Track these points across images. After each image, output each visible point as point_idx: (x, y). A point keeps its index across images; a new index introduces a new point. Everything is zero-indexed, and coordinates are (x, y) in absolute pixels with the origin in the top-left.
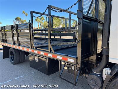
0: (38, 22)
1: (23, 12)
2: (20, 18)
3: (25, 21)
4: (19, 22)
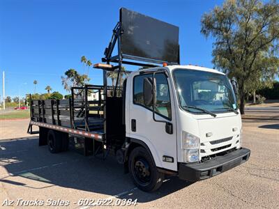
2: (76, 72)
3: (86, 76)
4: (73, 80)
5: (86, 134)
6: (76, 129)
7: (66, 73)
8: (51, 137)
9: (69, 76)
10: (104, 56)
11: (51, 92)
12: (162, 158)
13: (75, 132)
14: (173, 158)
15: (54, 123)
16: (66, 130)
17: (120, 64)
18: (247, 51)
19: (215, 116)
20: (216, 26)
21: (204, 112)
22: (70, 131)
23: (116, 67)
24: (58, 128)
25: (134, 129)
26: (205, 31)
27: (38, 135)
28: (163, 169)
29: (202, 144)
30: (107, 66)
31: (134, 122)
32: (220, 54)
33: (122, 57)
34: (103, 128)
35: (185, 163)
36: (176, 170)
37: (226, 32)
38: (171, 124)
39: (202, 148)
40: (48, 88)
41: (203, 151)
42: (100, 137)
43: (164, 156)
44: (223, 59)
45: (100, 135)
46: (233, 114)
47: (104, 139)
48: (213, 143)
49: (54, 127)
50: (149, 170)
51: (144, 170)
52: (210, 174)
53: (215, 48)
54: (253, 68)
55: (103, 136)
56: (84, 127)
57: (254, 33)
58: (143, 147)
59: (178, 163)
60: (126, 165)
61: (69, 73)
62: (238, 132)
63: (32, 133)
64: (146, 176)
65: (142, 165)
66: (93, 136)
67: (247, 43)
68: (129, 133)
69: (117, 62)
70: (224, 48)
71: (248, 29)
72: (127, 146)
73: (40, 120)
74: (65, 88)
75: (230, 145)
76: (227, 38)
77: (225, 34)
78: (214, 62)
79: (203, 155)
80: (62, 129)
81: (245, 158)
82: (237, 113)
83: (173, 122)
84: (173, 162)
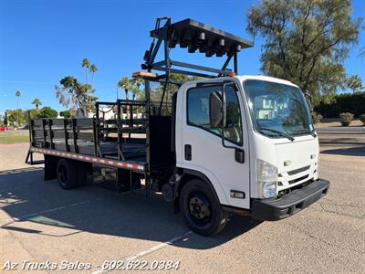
0: (126, 91)
1: (85, 63)
2: (75, 80)
3: (90, 87)
4: (71, 91)
5: (120, 164)
6: (103, 157)
7: (62, 82)
8: (63, 168)
9: (66, 86)
10: (144, 62)
11: (40, 107)
12: (228, 194)
13: (102, 161)
14: (244, 193)
15: (68, 149)
16: (88, 159)
17: (168, 73)
18: (305, 56)
19: (292, 140)
20: (266, 23)
21: (280, 135)
22: (95, 160)
23: (162, 77)
24: (75, 156)
25: (188, 156)
26: (251, 29)
27: (43, 166)
28: (230, 206)
29: (280, 175)
30: (149, 74)
31: (188, 148)
32: (271, 60)
33: (171, 64)
34: (145, 156)
35: (260, 199)
36: (248, 208)
37: (279, 31)
38: (243, 151)
39: (279, 179)
40: (36, 102)
41: (280, 184)
42: (141, 168)
43: (232, 191)
44: (275, 66)
45: (141, 165)
46: (310, 137)
47: (146, 170)
48: (291, 173)
49: (69, 155)
50: (210, 208)
51: (203, 209)
52: (290, 211)
53: (264, 51)
54: (311, 79)
55: (146, 166)
56: (116, 155)
57: (314, 33)
58: (202, 180)
59: (252, 200)
60: (177, 202)
61: (66, 82)
62: (316, 160)
63: (32, 163)
64: (206, 216)
65: (200, 202)
66: (130, 166)
67: (304, 46)
68: (181, 162)
69: (163, 69)
70: (276, 52)
71: (306, 28)
72: (178, 178)
73: (46, 146)
74: (61, 102)
75: (307, 176)
76: (280, 39)
77: (278, 33)
78: (263, 69)
79: (280, 188)
80: (81, 157)
81: (325, 192)
82: (315, 136)
83: (245, 147)
84: (244, 197)
